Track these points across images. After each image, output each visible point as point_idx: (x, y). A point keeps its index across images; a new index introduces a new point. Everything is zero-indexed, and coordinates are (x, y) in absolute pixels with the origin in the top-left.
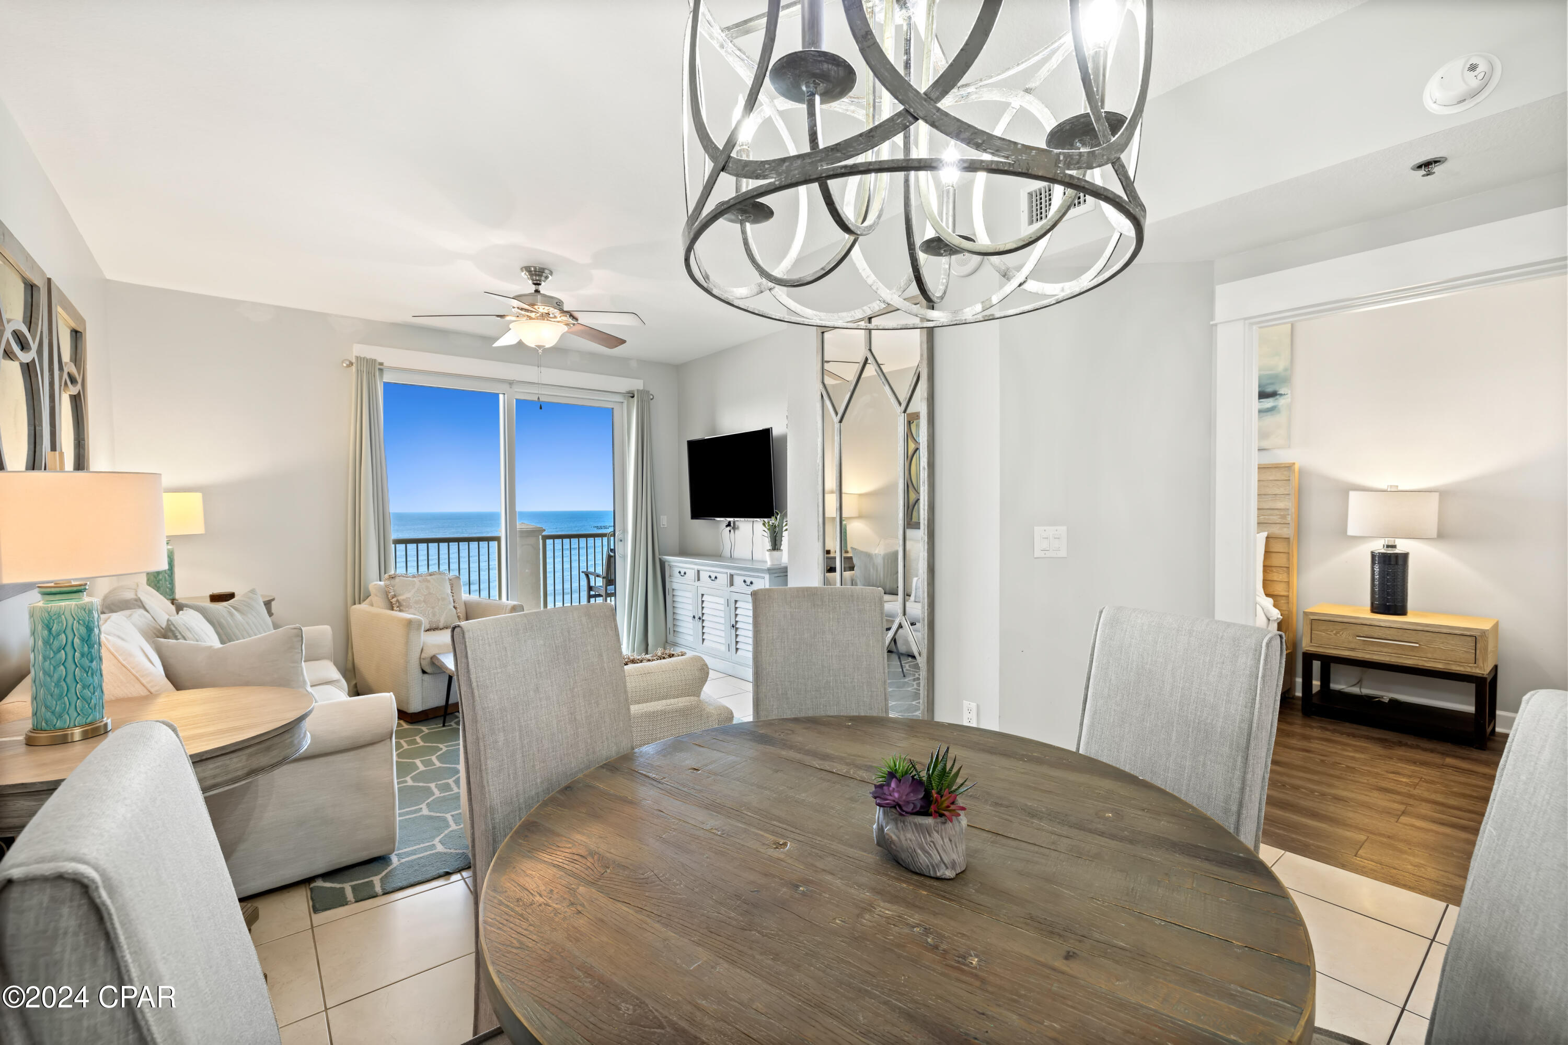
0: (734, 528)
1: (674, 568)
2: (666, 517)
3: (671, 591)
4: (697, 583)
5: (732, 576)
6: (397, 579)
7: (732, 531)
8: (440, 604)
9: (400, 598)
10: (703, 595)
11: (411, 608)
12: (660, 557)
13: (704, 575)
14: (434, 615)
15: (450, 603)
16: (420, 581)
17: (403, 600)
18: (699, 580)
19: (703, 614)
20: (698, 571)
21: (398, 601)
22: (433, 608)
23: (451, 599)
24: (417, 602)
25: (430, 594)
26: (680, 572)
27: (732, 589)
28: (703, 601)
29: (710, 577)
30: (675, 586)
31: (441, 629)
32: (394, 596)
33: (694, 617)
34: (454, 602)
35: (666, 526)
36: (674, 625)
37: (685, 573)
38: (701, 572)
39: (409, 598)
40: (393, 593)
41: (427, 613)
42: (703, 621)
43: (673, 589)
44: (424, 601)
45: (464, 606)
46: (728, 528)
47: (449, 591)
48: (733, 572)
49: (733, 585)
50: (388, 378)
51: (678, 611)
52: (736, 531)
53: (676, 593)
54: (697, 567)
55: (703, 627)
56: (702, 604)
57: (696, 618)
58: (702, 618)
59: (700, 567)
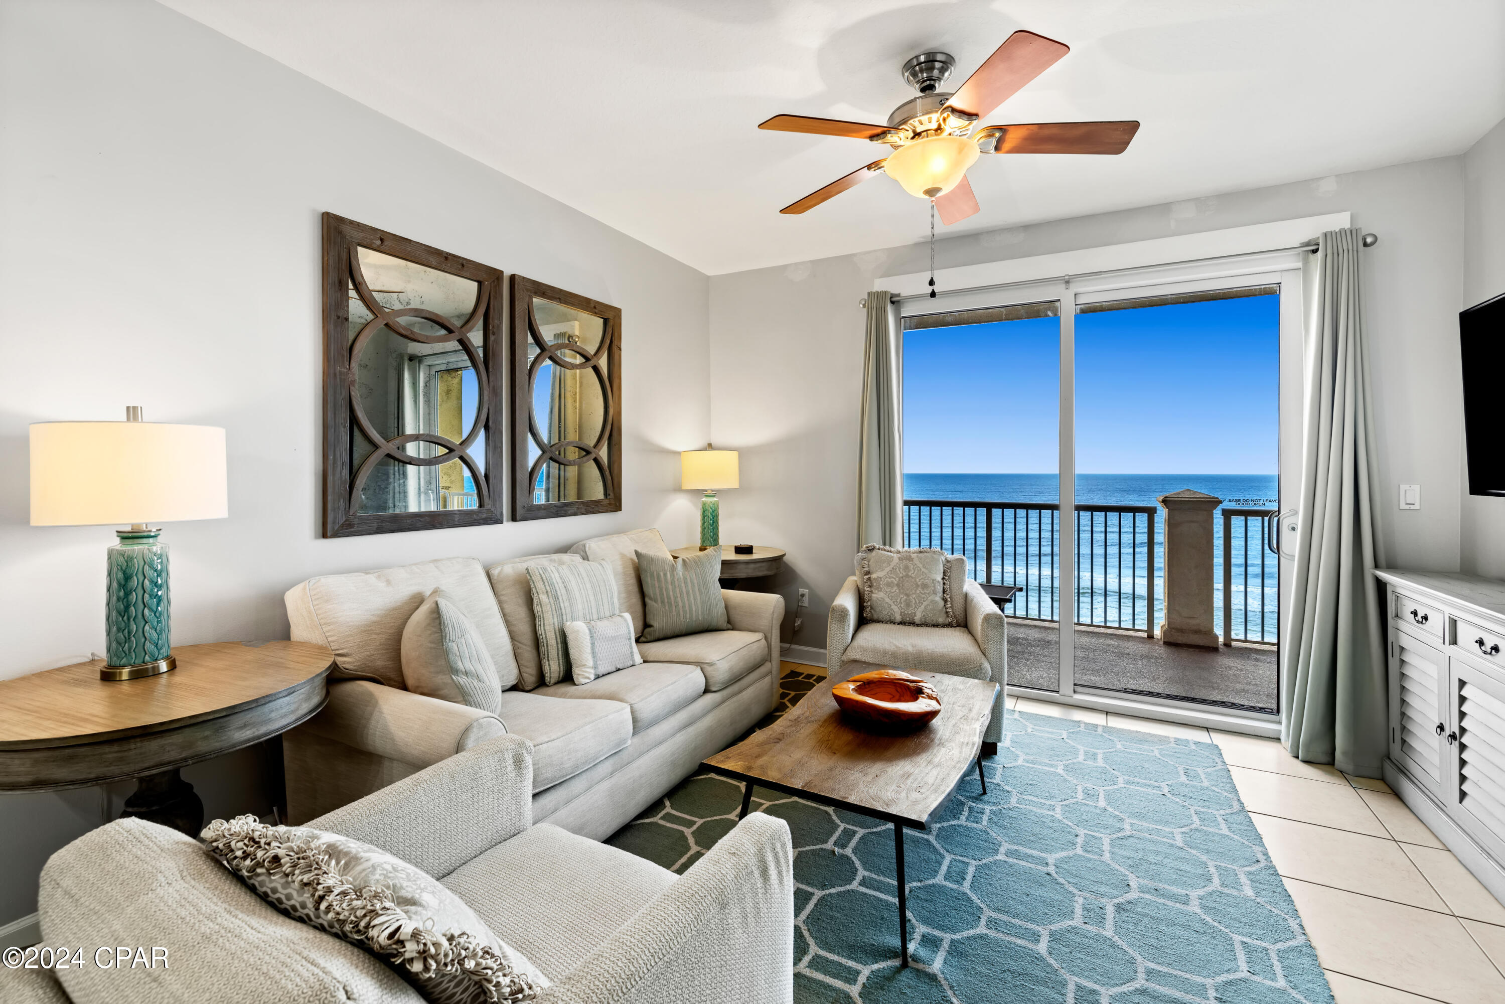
1: (1403, 603)
2: (1417, 488)
3: (1397, 651)
4: (1449, 649)
6: (874, 553)
8: (918, 592)
9: (874, 576)
10: (1462, 684)
11: (881, 591)
12: (1384, 576)
13: (1467, 635)
14: (908, 605)
15: (935, 593)
16: (899, 558)
17: (874, 579)
18: (1454, 641)
19: (1462, 730)
20: (1454, 623)
21: (869, 579)
22: (908, 595)
23: (940, 588)
24: (889, 585)
25: (907, 576)
26: (1415, 614)
28: (1462, 699)
29: (1481, 642)
30: (1405, 641)
31: (918, 625)
32: (868, 573)
33: (1441, 728)
34: (944, 592)
35: (1417, 507)
36: (1403, 727)
37: (1425, 618)
38: (1460, 626)
39: (881, 578)
40: (867, 569)
41: (898, 600)
42: (1463, 747)
43: (1402, 648)
44: (898, 585)
45: (962, 600)
47: (939, 578)
50: (908, 311)
51: (1410, 699)
53: (1407, 657)
54: (1449, 610)
55: (1463, 763)
56: (1461, 704)
57: (1447, 732)
58: (1460, 738)
59: (1457, 613)
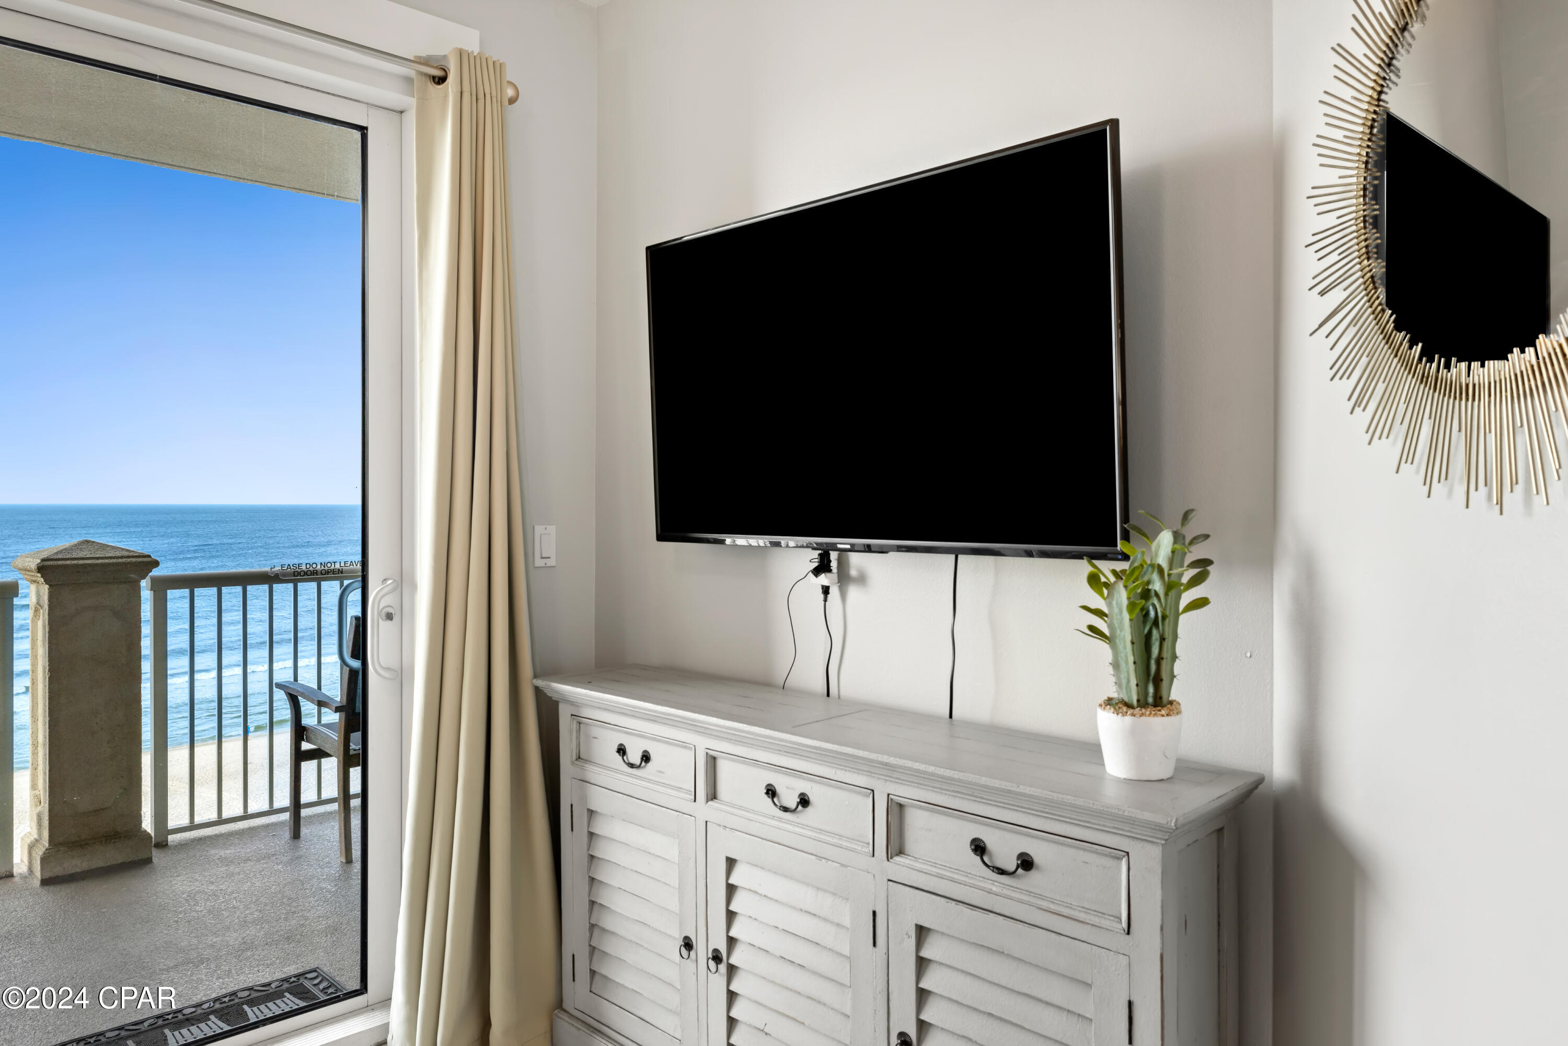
0: (844, 578)
1: (596, 731)
2: (552, 529)
3: (581, 818)
4: (704, 810)
5: (896, 810)
7: (834, 591)
10: (731, 863)
12: (540, 683)
13: (741, 782)
18: (713, 795)
19: (732, 942)
20: (712, 762)
26: (622, 751)
27: (900, 867)
28: (731, 890)
29: (771, 792)
30: (599, 800)
33: (688, 945)
35: (551, 562)
36: (593, 949)
37: (646, 758)
38: (724, 767)
42: (732, 970)
43: (591, 813)
46: (824, 579)
48: (903, 792)
49: (901, 852)
52: (853, 592)
53: (600, 828)
54: (704, 743)
55: (732, 996)
56: (729, 900)
57: (702, 952)
58: (728, 957)
59: (718, 746)
